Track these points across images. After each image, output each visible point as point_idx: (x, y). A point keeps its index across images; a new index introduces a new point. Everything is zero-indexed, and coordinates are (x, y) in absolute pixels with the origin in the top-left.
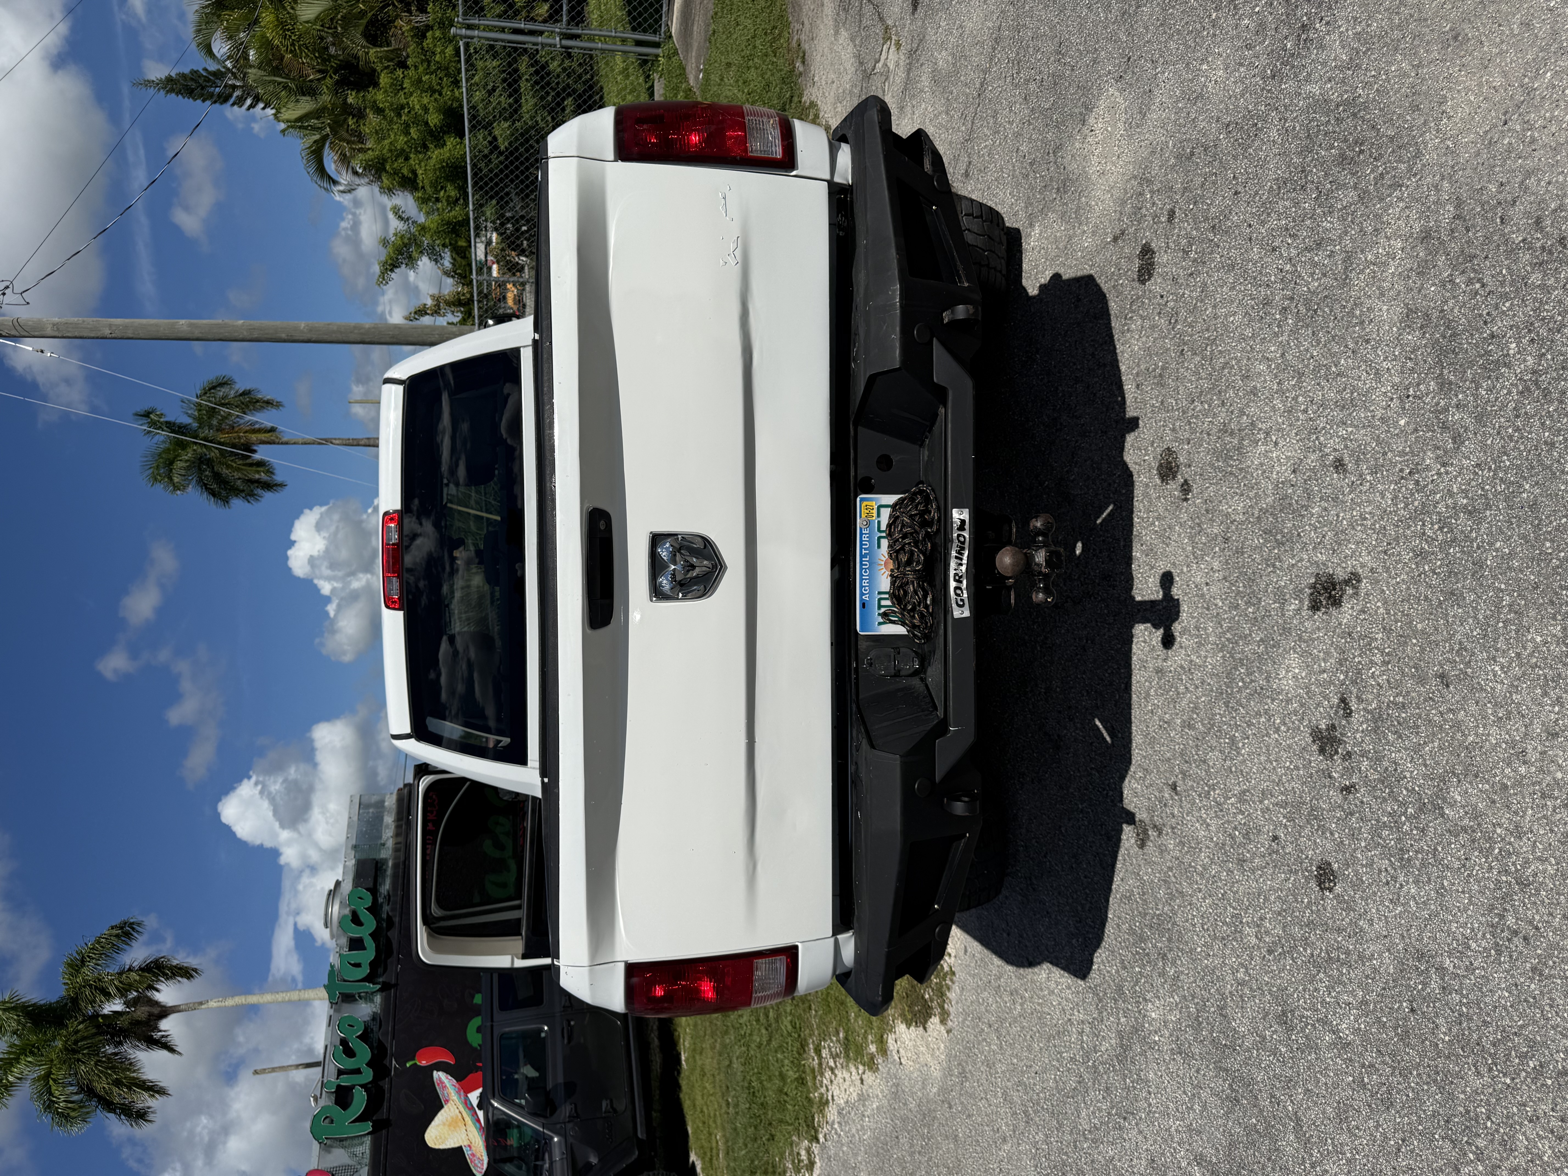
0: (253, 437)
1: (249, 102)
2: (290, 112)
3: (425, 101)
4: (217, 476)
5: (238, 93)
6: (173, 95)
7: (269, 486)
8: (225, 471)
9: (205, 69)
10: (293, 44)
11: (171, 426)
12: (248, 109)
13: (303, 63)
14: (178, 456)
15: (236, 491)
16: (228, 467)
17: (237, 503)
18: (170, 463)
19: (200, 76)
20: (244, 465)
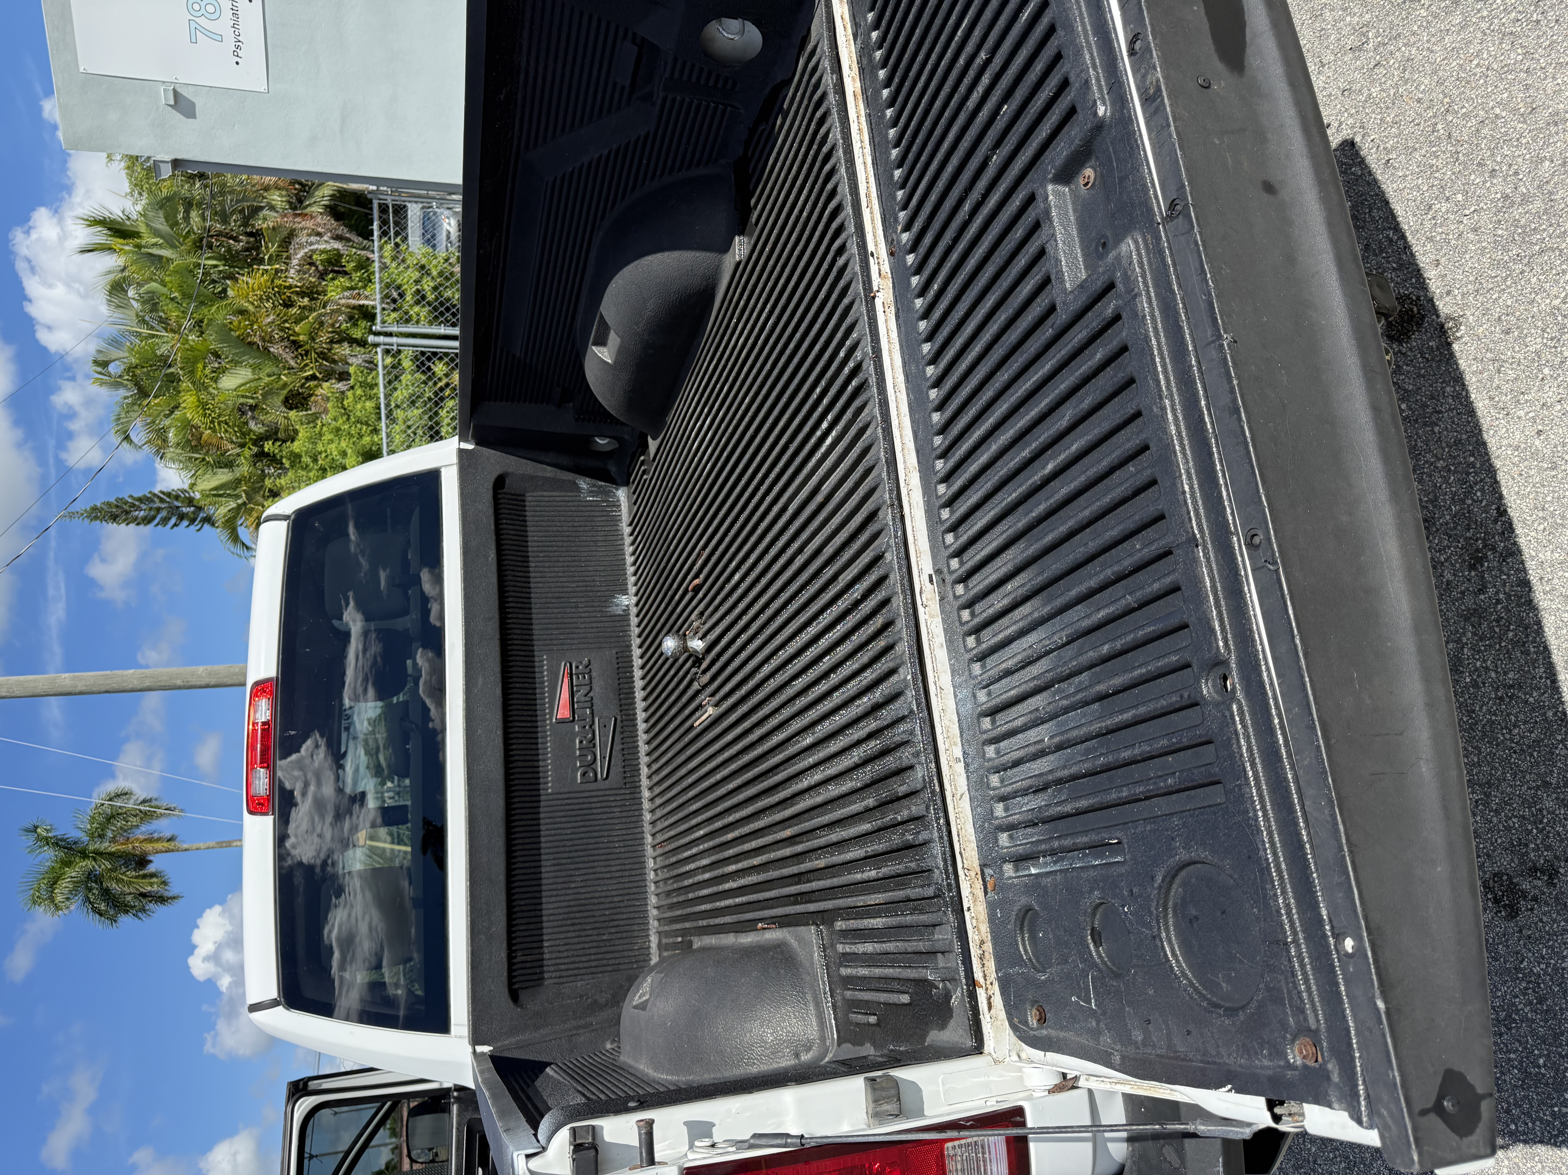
0: (148, 847)
1: (173, 520)
2: (205, 483)
3: (343, 444)
4: (106, 894)
5: (164, 514)
6: (98, 522)
7: (162, 900)
8: (114, 886)
9: (131, 496)
10: (212, 422)
11: (59, 843)
12: (172, 528)
13: (222, 438)
14: (64, 874)
15: (125, 908)
16: (119, 881)
17: (126, 920)
18: (53, 884)
19: (126, 503)
20: (137, 877)
